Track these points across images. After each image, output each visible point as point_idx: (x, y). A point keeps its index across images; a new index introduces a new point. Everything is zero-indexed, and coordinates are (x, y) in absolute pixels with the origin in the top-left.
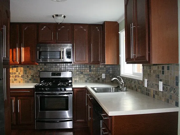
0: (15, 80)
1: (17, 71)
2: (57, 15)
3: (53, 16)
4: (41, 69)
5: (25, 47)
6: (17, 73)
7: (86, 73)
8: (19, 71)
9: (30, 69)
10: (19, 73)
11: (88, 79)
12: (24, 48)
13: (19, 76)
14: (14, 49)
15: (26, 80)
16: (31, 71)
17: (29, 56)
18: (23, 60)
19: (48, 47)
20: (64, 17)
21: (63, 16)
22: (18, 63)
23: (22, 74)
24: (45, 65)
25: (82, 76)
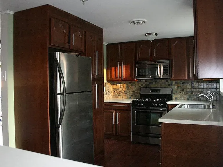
0: (119, 95)
1: (121, 87)
2: (149, 34)
3: (145, 35)
4: (142, 85)
5: (125, 64)
6: (121, 89)
7: (188, 90)
8: (122, 87)
9: (132, 86)
10: (122, 90)
11: (190, 97)
12: (124, 66)
13: (122, 92)
14: (116, 67)
15: (128, 95)
16: (132, 87)
17: (129, 73)
18: (124, 77)
19: (147, 64)
20: (156, 34)
21: (154, 34)
22: (120, 80)
23: (125, 90)
24: (146, 81)
25: (184, 93)
